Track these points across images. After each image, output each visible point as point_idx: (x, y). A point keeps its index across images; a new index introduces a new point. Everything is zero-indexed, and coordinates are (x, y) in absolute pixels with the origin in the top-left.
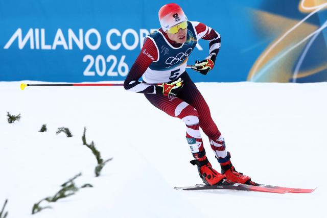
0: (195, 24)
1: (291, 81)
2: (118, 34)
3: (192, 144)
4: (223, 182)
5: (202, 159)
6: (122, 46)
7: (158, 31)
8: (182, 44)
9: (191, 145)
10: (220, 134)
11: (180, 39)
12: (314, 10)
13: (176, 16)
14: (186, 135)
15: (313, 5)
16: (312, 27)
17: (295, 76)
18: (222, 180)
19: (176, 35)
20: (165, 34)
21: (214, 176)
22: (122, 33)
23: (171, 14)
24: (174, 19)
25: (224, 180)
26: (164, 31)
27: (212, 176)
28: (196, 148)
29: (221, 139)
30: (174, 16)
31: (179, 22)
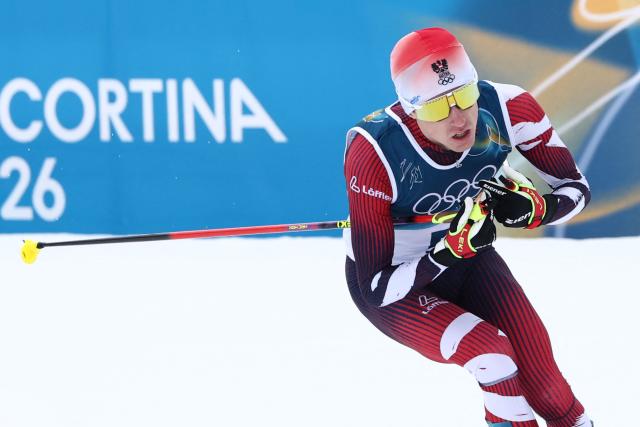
0: (506, 92)
2: (34, 93)
6: (45, 130)
7: (388, 111)
8: (461, 154)
10: (579, 410)
11: (455, 137)
12: (618, 21)
13: (440, 68)
14: (484, 414)
19: (442, 125)
20: (410, 121)
22: (44, 91)
23: (427, 61)
24: (436, 76)
26: (408, 111)
29: (583, 424)
30: (435, 67)
31: (450, 86)
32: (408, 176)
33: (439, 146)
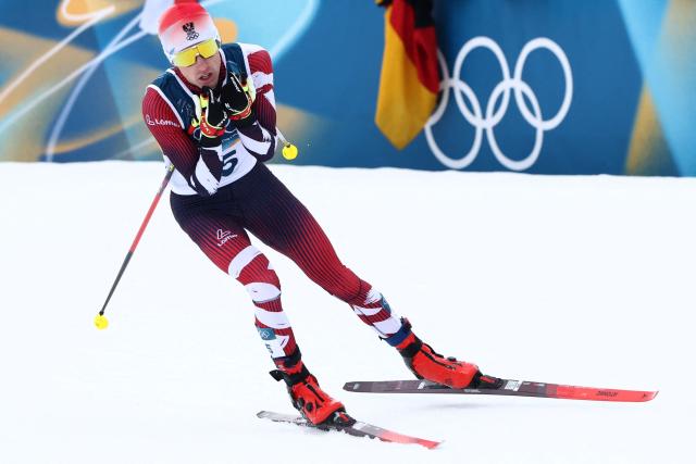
1: (43, 159)
3: (269, 339)
4: (335, 419)
5: (292, 370)
9: (268, 342)
10: (368, 287)
11: (201, 78)
12: (87, 20)
13: (189, 28)
15: (84, 10)
16: (82, 54)
17: (51, 150)
18: (333, 415)
19: (193, 69)
20: (177, 71)
21: (318, 406)
23: (180, 23)
24: (185, 34)
25: (338, 415)
27: (314, 405)
28: (278, 347)
29: (373, 296)
30: (184, 28)
31: (195, 41)
32: (185, 111)
33: (195, 86)
